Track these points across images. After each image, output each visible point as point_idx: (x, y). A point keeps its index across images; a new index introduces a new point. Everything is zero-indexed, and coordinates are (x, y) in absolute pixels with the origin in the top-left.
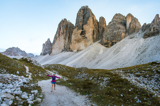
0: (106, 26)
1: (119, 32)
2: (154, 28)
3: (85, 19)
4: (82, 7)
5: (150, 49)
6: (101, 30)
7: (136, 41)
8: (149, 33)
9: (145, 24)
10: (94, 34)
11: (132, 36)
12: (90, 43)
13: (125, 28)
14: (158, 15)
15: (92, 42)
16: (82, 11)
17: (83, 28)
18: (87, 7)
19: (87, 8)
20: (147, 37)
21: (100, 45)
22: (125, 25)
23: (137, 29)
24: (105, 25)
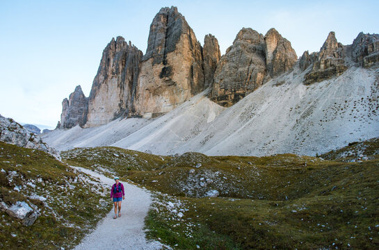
0: (219, 56)
1: (250, 70)
2: (326, 62)
3: (170, 40)
4: (163, 9)
5: (320, 109)
6: (208, 66)
7: (289, 91)
8: (316, 73)
9: (307, 52)
10: (192, 75)
11: (279, 79)
12: (183, 96)
13: (263, 63)
14: (332, 34)
15: (190, 94)
16: (162, 20)
17: (166, 61)
18: (175, 9)
19: (174, 13)
20: (312, 82)
21: (207, 100)
22: (263, 54)
23: (289, 63)
24: (217, 54)
